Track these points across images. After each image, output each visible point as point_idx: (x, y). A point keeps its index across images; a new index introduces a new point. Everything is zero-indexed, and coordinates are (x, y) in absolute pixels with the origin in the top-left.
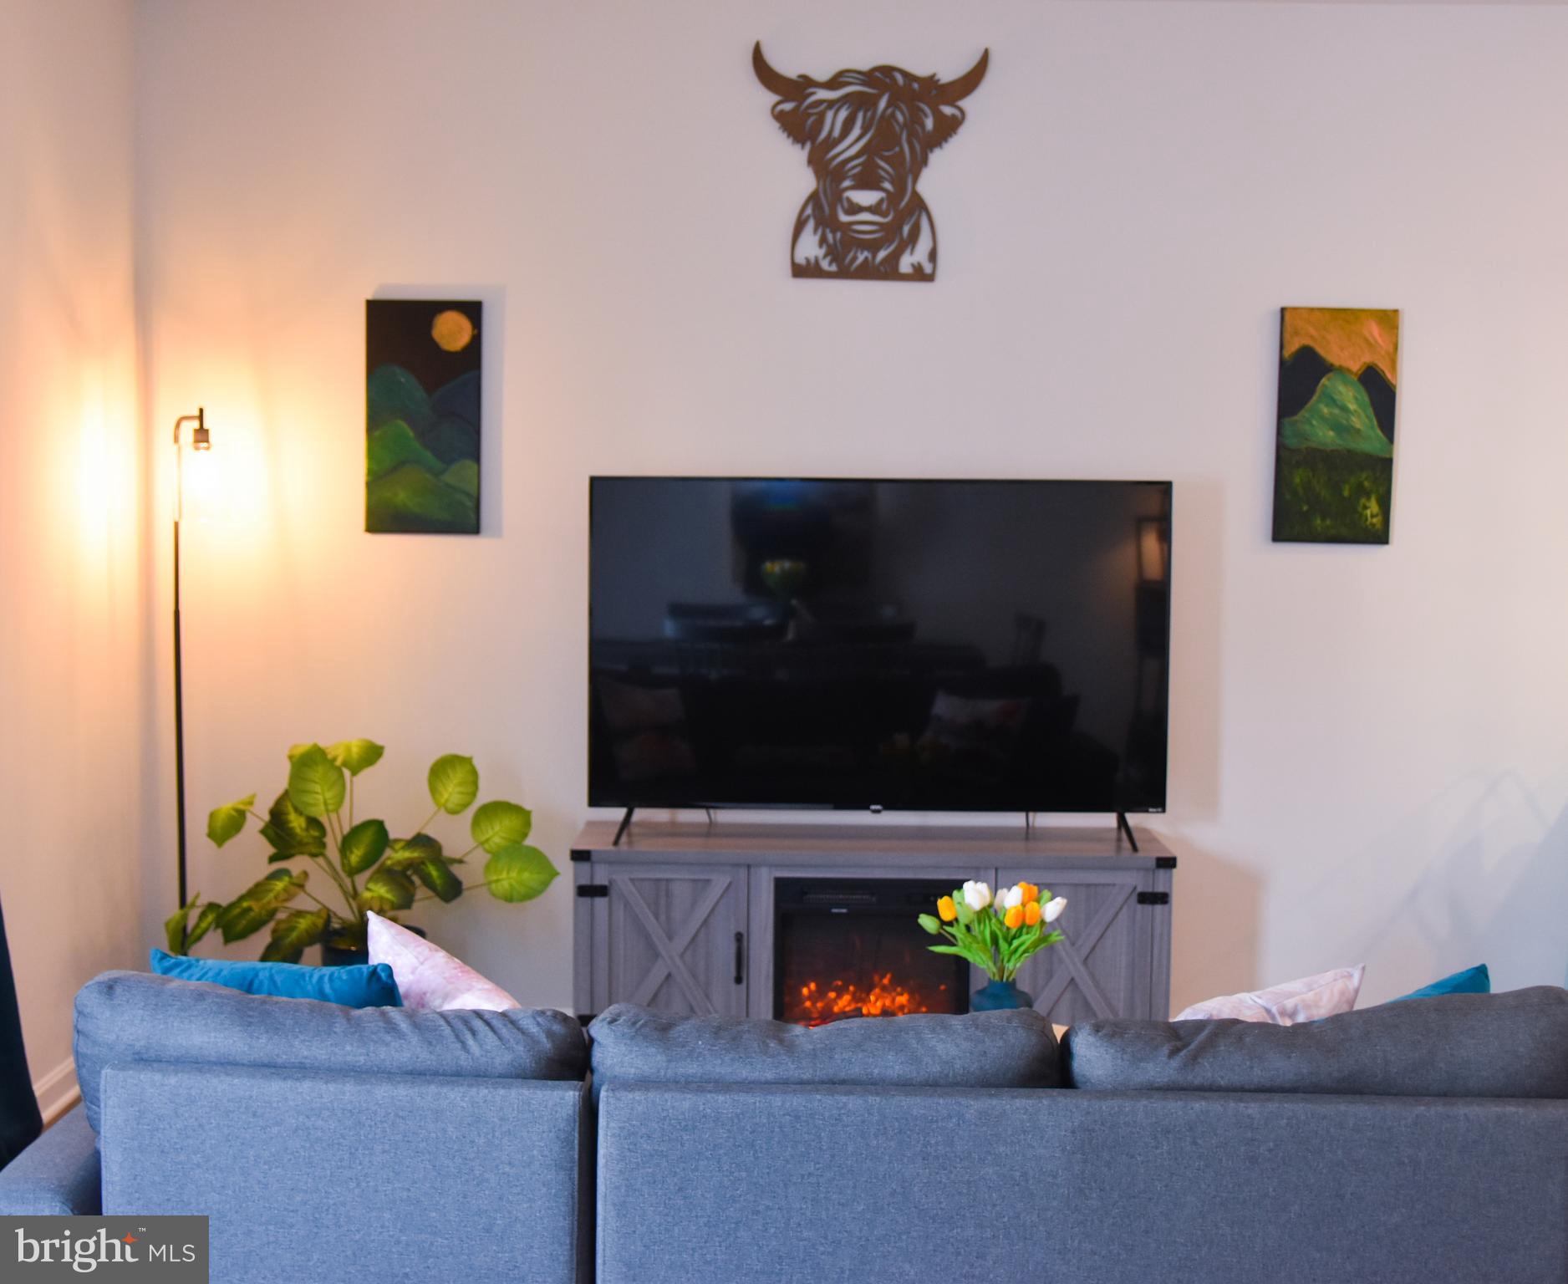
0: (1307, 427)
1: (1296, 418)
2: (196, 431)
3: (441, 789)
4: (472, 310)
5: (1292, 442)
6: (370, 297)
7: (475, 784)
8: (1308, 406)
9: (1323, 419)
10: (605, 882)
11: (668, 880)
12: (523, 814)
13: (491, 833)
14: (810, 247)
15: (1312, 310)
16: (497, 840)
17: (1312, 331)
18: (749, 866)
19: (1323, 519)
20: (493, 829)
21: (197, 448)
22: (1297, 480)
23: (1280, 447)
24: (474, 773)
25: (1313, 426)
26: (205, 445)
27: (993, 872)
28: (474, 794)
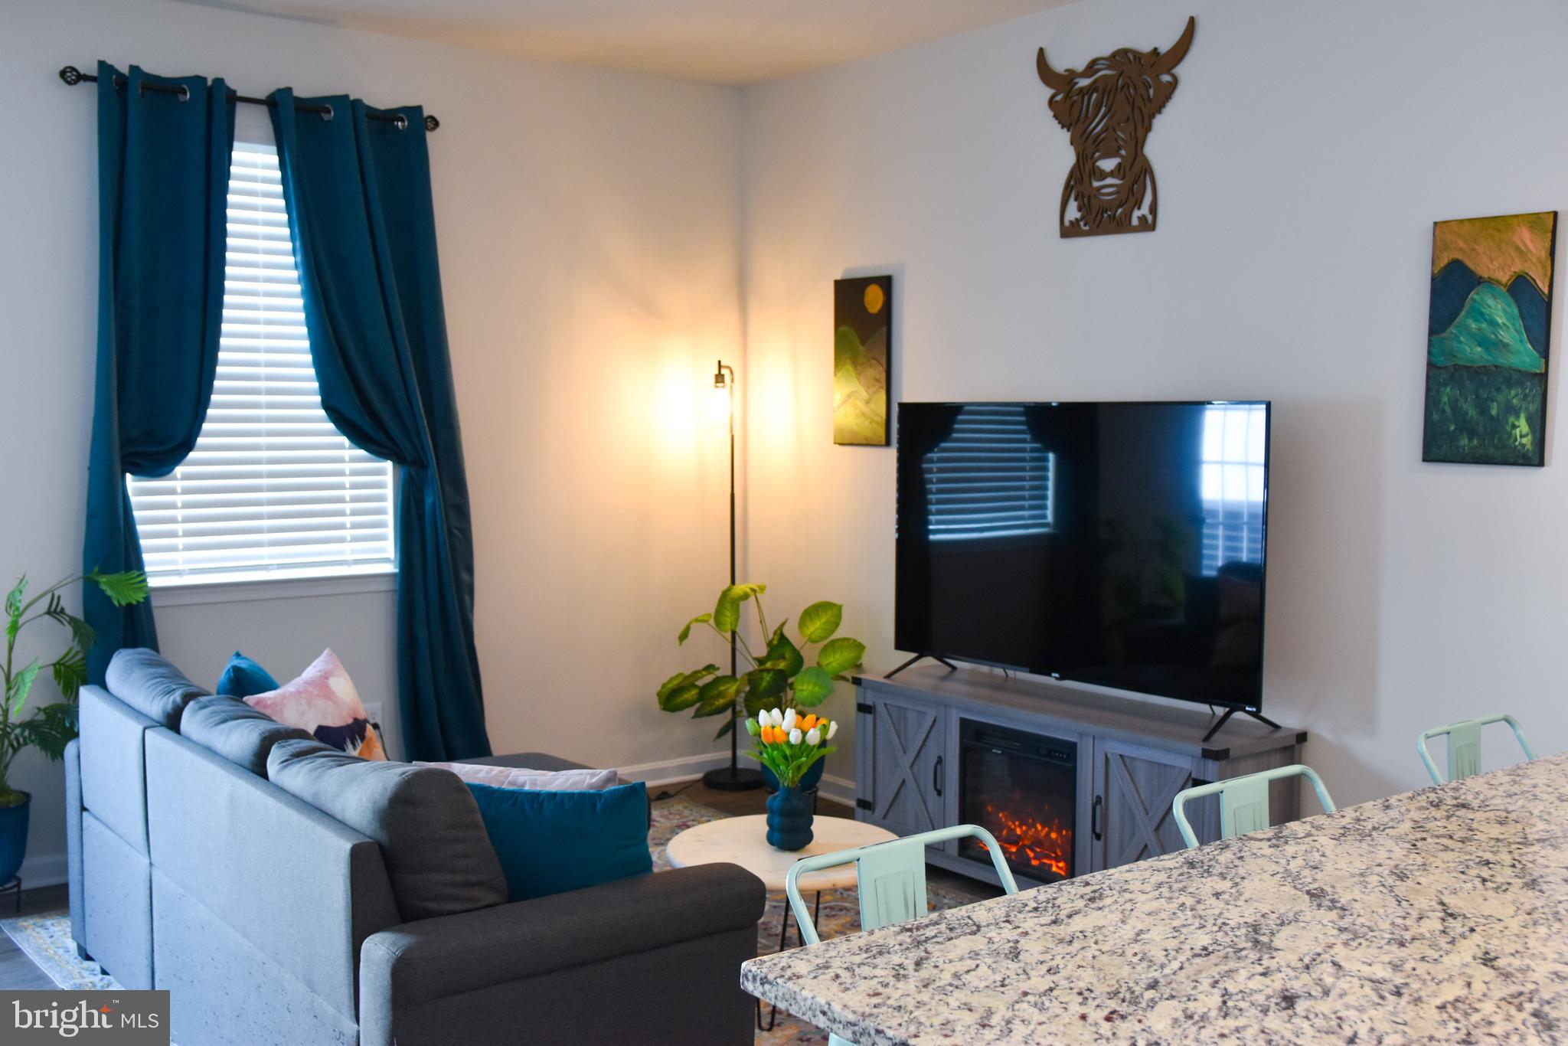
0: (1455, 344)
1: (1444, 335)
2: (716, 376)
3: (808, 623)
4: (886, 283)
5: (1440, 361)
6: (839, 278)
7: (837, 625)
8: (1456, 322)
9: (1471, 335)
10: (871, 704)
11: (905, 709)
12: (860, 647)
13: (832, 659)
14: (1073, 213)
15: (1462, 221)
16: (834, 664)
17: (1461, 244)
18: (946, 706)
19: (1470, 439)
20: (834, 657)
21: (717, 387)
22: (1445, 399)
23: (1431, 366)
24: (839, 616)
25: (1460, 342)
26: (721, 385)
27: (1092, 740)
28: (833, 631)
